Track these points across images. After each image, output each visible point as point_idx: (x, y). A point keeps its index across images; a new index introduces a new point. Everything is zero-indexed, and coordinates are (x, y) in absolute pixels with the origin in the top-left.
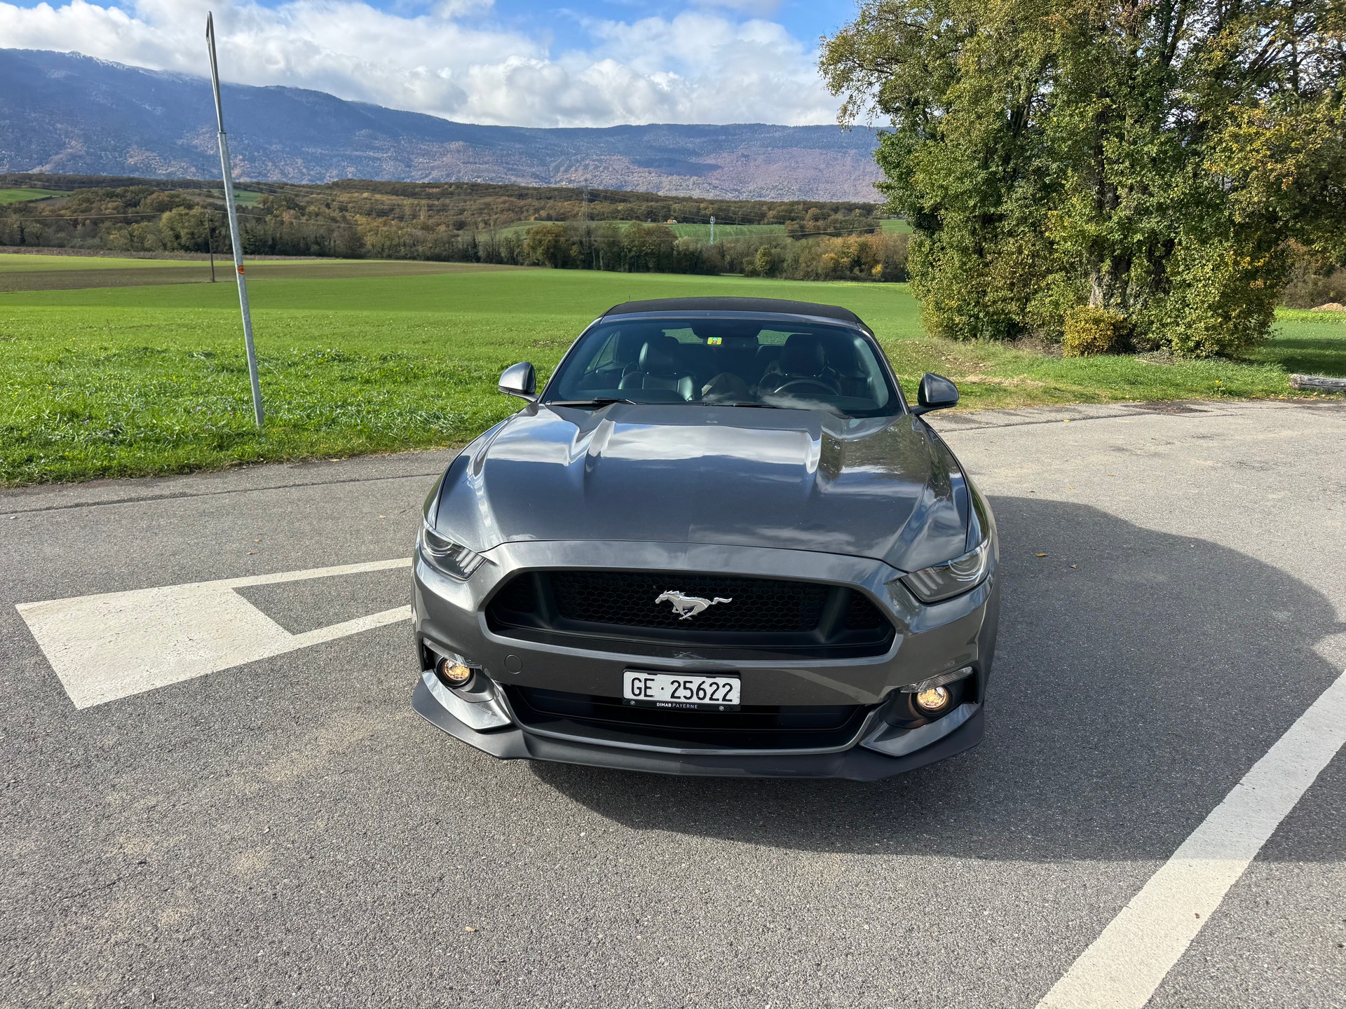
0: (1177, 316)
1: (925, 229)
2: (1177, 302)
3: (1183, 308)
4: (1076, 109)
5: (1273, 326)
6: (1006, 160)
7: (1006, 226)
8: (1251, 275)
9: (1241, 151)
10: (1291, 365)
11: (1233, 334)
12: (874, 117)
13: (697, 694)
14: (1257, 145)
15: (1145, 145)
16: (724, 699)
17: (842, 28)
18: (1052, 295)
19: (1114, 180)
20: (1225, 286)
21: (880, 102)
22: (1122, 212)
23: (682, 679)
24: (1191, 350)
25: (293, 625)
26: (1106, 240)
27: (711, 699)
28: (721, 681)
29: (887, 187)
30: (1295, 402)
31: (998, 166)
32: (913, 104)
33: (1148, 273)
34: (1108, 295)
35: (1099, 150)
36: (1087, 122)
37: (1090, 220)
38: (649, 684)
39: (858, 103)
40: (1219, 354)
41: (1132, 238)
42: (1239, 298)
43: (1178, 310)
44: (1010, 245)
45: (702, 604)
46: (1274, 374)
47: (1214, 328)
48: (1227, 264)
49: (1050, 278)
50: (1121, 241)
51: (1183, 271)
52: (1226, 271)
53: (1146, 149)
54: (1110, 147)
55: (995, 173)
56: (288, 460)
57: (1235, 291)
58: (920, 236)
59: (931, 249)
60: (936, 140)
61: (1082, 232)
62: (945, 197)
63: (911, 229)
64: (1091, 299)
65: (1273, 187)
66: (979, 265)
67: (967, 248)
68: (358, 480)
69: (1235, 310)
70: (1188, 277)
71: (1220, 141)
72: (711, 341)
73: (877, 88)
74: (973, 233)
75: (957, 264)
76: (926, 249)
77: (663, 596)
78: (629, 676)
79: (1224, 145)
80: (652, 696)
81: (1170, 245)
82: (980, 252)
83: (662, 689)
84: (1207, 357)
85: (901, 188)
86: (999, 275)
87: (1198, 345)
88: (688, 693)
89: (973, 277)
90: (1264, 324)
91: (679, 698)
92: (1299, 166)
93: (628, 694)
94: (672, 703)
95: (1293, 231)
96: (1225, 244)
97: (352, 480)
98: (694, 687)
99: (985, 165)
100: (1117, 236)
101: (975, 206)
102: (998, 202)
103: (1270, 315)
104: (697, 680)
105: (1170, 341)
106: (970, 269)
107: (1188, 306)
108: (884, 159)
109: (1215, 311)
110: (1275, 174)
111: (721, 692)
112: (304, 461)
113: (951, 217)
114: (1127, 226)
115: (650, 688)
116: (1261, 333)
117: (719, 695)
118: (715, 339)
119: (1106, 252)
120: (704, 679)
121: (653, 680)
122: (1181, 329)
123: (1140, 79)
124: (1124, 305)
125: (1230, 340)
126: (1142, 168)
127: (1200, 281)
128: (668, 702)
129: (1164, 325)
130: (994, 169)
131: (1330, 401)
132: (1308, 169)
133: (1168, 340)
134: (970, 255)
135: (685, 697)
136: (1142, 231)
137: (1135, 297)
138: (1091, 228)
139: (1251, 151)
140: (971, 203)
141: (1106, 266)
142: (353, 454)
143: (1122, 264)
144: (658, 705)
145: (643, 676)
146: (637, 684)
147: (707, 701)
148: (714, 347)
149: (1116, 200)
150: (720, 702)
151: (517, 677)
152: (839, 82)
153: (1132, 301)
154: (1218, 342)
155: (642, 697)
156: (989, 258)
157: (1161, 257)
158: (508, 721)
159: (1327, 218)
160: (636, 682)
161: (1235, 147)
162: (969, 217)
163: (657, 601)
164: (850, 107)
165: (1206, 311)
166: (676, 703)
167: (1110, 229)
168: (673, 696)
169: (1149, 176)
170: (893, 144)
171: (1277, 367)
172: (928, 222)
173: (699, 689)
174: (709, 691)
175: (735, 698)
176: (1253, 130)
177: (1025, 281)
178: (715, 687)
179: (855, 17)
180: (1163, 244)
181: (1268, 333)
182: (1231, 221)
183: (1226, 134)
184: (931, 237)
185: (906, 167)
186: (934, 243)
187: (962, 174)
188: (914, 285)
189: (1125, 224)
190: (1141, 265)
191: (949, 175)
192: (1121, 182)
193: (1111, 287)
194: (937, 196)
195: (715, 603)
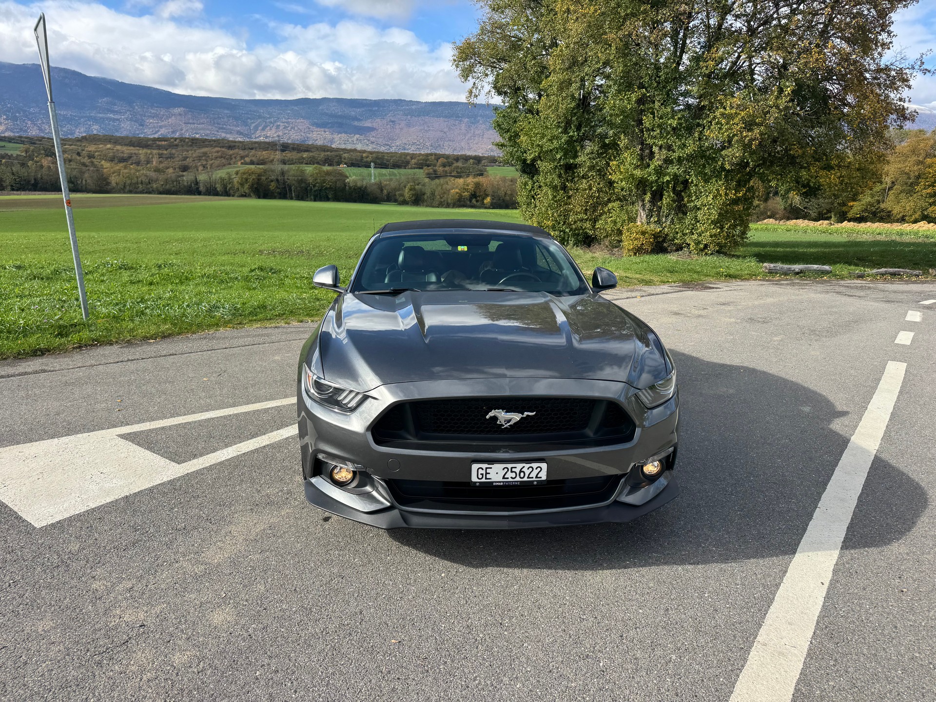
0: (693, 229)
1: (528, 173)
2: (692, 220)
3: (696, 223)
4: (625, 96)
5: (749, 234)
6: (579, 128)
7: (582, 172)
8: (735, 202)
9: (727, 124)
10: (762, 258)
11: (726, 239)
12: (490, 98)
13: (520, 475)
14: (736, 120)
15: (668, 120)
16: (537, 477)
17: (466, 36)
18: (612, 217)
19: (650, 141)
20: (721, 209)
21: (495, 87)
22: (656, 162)
23: (509, 466)
24: (702, 250)
25: (177, 458)
26: (647, 180)
27: (528, 477)
28: (535, 465)
29: (501, 146)
30: (767, 281)
31: (574, 132)
32: (517, 90)
33: (674, 201)
34: (649, 216)
35: (640, 122)
36: (632, 104)
37: (637, 167)
38: (488, 471)
39: (479, 88)
40: (719, 252)
41: (663, 179)
42: (729, 216)
43: (693, 225)
44: (584, 184)
45: (516, 417)
46: (752, 263)
47: (715, 235)
48: (721, 195)
49: (610, 205)
50: (656, 181)
51: (695, 200)
52: (721, 199)
53: (669, 122)
54: (647, 121)
55: (572, 136)
56: (117, 342)
57: (727, 212)
58: (525, 178)
59: (532, 187)
60: (533, 114)
61: (632, 175)
62: (541, 152)
63: (518, 174)
64: (638, 219)
65: (746, 147)
66: (564, 198)
67: (556, 186)
68: (175, 354)
69: (727, 224)
70: (698, 204)
71: (714, 118)
72: (460, 248)
73: (491, 78)
74: (560, 176)
75: (550, 197)
76: (529, 187)
77: (492, 414)
78: (475, 467)
79: (717, 120)
80: (490, 479)
81: (686, 183)
82: (564, 188)
83: (497, 474)
84: (711, 254)
85: (511, 146)
86: (577, 202)
87: (706, 246)
88: (513, 475)
89: (561, 205)
90: (743, 233)
91: (508, 478)
92: (761, 134)
93: (474, 479)
94: (503, 482)
95: (758, 174)
96: (720, 183)
97: (171, 355)
98: (517, 470)
99: (565, 131)
100: (653, 178)
101: (560, 159)
102: (575, 156)
103: (746, 228)
104: (519, 466)
105: (689, 245)
106: (559, 200)
107: (699, 222)
108: (499, 126)
109: (715, 225)
110: (747, 139)
111: (536, 471)
112: (129, 343)
113: (544, 166)
114: (659, 172)
115: (489, 473)
116: (743, 238)
117: (533, 475)
118: (463, 247)
119: (647, 188)
120: (524, 465)
121: (491, 468)
122: (695, 237)
123: (663, 77)
124: (659, 222)
125: (725, 243)
126: (668, 133)
127: (706, 206)
128: (500, 482)
129: (684, 235)
130: (571, 134)
131: (787, 280)
132: (766, 136)
133: (687, 244)
134: (559, 191)
135: (511, 478)
136: (669, 174)
137: (666, 217)
138: (638, 173)
139: (733, 124)
140: (558, 156)
141: (648, 197)
142: (165, 336)
143: (657, 196)
144: (494, 484)
145: (484, 466)
146: (481, 471)
147: (526, 479)
148: (463, 252)
149: (652, 155)
150: (534, 479)
151: (397, 473)
152: (467, 73)
153: (664, 220)
154: (718, 244)
155: (484, 480)
156: (571, 193)
157: (681, 191)
158: (389, 504)
159: (777, 166)
160: (480, 470)
161: (723, 121)
162: (556, 166)
163: (487, 417)
164: (474, 90)
165: (710, 225)
166: (506, 482)
167: (649, 173)
168: (504, 478)
169: (672, 140)
170: (504, 116)
171: (754, 259)
172: (530, 169)
173: (521, 471)
174: (527, 473)
175: (543, 476)
176: (733, 111)
177: (594, 208)
178: (531, 469)
179: (476, 30)
180: (682, 183)
181: (746, 238)
182: (723, 168)
183: (717, 114)
184: (532, 179)
185: (514, 132)
186: (534, 183)
187: (551, 137)
188: (522, 211)
189: (658, 170)
190: (669, 196)
191: (542, 138)
192: (654, 143)
193: (651, 211)
194: (535, 152)
195: (524, 416)
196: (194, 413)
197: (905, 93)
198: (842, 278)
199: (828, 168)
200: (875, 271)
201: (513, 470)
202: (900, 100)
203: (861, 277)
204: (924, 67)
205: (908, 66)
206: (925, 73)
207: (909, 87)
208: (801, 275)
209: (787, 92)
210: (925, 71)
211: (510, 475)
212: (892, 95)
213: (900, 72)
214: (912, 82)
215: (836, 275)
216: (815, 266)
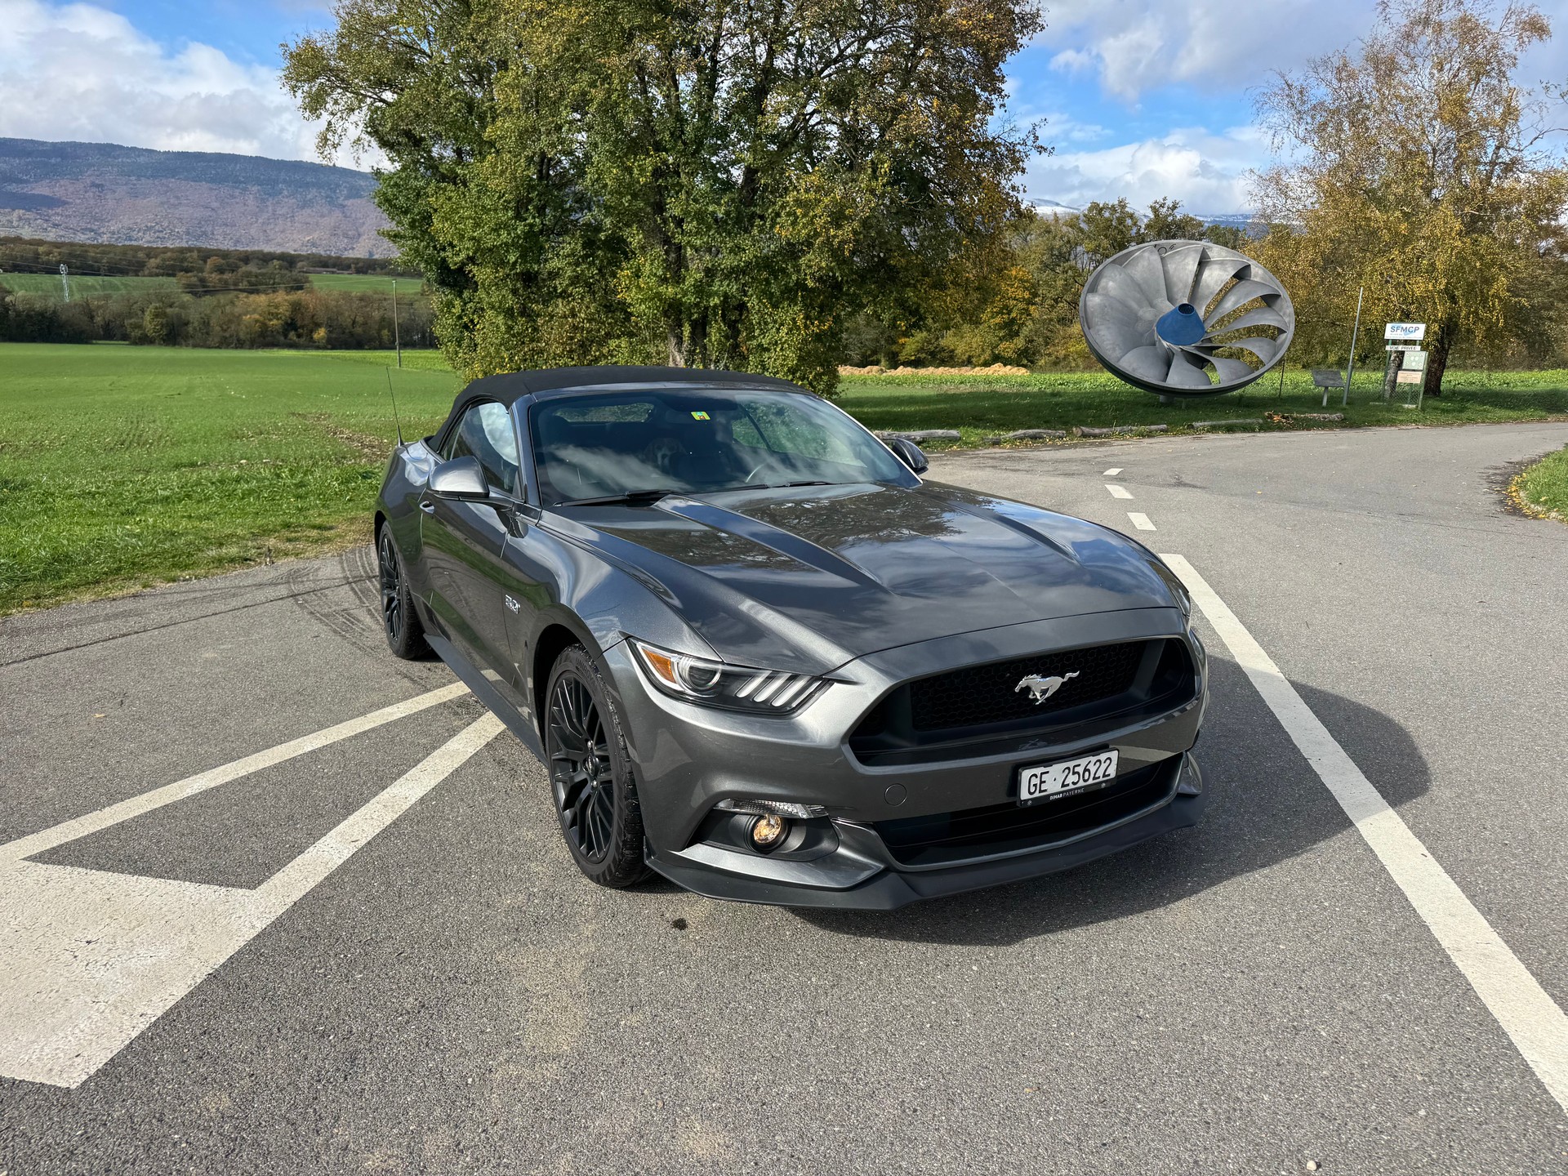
1: (451, 286)
2: (757, 367)
4: (635, 161)
5: (840, 388)
6: (541, 211)
7: (559, 286)
8: (818, 338)
9: (804, 216)
12: (361, 151)
13: (1084, 776)
14: (818, 211)
16: (1104, 776)
17: (303, 35)
19: (678, 238)
20: (800, 349)
21: (371, 133)
22: (694, 274)
23: (1071, 764)
26: (681, 304)
27: (1094, 778)
28: (1103, 757)
29: (395, 236)
31: (534, 217)
33: (727, 338)
34: (688, 361)
35: (660, 208)
36: (647, 176)
37: (664, 280)
38: (1044, 777)
39: (339, 131)
41: (707, 301)
42: (813, 361)
44: (561, 307)
45: (1054, 683)
48: (798, 329)
49: (613, 343)
50: (697, 305)
51: (759, 335)
52: (799, 335)
53: (711, 209)
54: (674, 208)
55: (531, 226)
57: (809, 354)
58: (447, 295)
59: (463, 310)
60: (456, 184)
61: (658, 295)
62: (477, 249)
63: (432, 287)
65: (836, 254)
66: (527, 329)
67: (511, 309)
69: (811, 373)
70: (765, 342)
71: (783, 207)
72: (697, 415)
73: (361, 116)
74: (515, 292)
75: (503, 328)
76: (457, 310)
77: (1023, 683)
78: (1026, 774)
79: (788, 209)
80: (1045, 791)
81: (742, 307)
82: (524, 312)
83: (1054, 780)
85: (414, 238)
86: (553, 336)
88: (1075, 778)
89: (523, 343)
90: (831, 385)
91: (1068, 785)
92: (855, 232)
93: (1024, 795)
94: (1062, 792)
95: (848, 295)
96: (795, 308)
98: (1080, 770)
99: (518, 216)
100: (691, 299)
101: (515, 263)
102: (543, 259)
103: (835, 376)
104: (1083, 762)
106: (519, 334)
108: (387, 202)
109: (793, 374)
110: (837, 240)
111: (1104, 766)
113: (483, 274)
114: (701, 289)
115: (1044, 782)
117: (1100, 773)
119: (683, 316)
120: (1090, 758)
121: (1047, 772)
126: (709, 228)
127: (777, 345)
128: (1059, 793)
130: (530, 221)
132: (862, 236)
134: (516, 318)
135: (1074, 783)
136: (716, 293)
137: (715, 363)
138: (670, 291)
139: (814, 217)
140: (512, 259)
141: (687, 330)
143: (700, 329)
144: (1052, 798)
145: (1038, 771)
146: (1035, 781)
147: (1091, 781)
148: (703, 421)
150: (1101, 779)
152: (315, 104)
155: (1037, 794)
156: (540, 321)
157: (736, 321)
158: (881, 868)
160: (1033, 779)
161: (799, 211)
162: (508, 275)
163: (1017, 689)
164: (330, 136)
165: (786, 374)
166: (1066, 791)
167: (683, 291)
168: (1063, 786)
169: (714, 237)
170: (396, 185)
172: (455, 279)
173: (1086, 770)
174: (1093, 769)
175: (1112, 772)
176: (812, 195)
177: (584, 347)
178: (1098, 764)
179: (335, 27)
180: (735, 308)
181: (836, 393)
182: (801, 285)
183: (789, 199)
184: (461, 297)
185: (419, 213)
186: (465, 304)
187: (496, 225)
188: (448, 352)
189: (698, 286)
190: (719, 329)
191: (477, 225)
192: (689, 242)
193: (691, 353)
194: (468, 249)
195: (1065, 680)
196: (155, 785)
197: (1017, 179)
198: (975, 447)
199: (940, 285)
200: (1011, 434)
201: (1077, 769)
202: (1013, 188)
203: (996, 443)
204: (1039, 143)
205: (1018, 141)
206: (1040, 152)
207: (1023, 171)
208: (924, 445)
209: (883, 170)
210: (1041, 149)
211: (1072, 778)
212: (1003, 182)
213: (1011, 149)
214: (1026, 164)
215: (966, 443)
216: (940, 432)
